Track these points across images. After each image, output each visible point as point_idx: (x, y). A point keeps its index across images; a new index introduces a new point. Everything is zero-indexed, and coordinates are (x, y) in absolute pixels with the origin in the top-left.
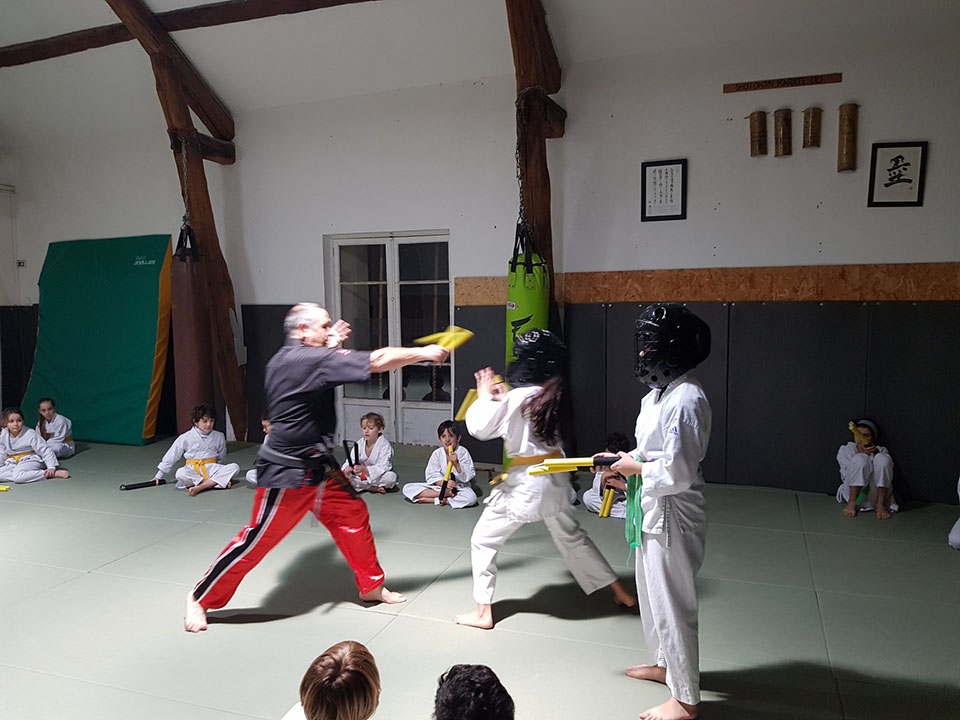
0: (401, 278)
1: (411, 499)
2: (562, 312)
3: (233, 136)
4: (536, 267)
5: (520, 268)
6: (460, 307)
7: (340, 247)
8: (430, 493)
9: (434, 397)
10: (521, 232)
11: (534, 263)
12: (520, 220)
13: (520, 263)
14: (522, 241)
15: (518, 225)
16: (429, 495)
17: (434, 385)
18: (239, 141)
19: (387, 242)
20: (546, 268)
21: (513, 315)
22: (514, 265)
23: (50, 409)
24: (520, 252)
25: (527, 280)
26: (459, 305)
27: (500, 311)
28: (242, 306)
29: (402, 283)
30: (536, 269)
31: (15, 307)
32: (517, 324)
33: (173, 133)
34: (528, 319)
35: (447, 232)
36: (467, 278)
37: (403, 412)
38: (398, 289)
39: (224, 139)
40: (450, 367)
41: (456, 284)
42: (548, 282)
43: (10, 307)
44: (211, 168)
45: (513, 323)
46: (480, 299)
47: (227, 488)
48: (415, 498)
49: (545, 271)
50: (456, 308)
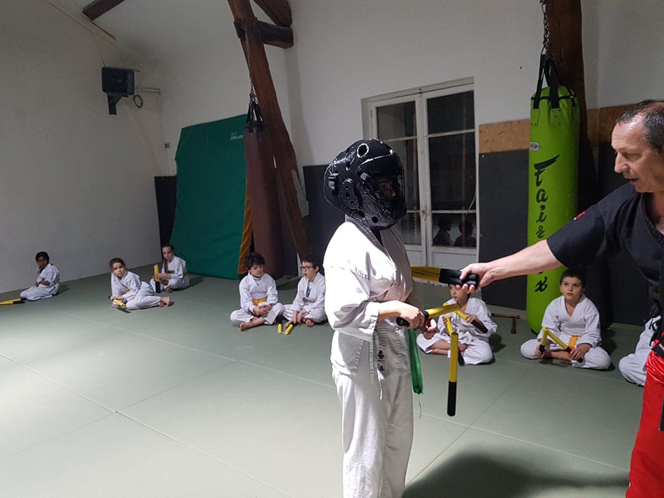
0: (430, 132)
1: (424, 350)
2: (596, 153)
3: (290, 22)
4: (563, 100)
5: (544, 104)
6: (483, 154)
7: (377, 108)
8: (444, 345)
9: (464, 242)
10: (545, 63)
11: (560, 95)
12: (545, 50)
13: (543, 98)
14: (546, 73)
15: (542, 56)
16: (442, 347)
17: (463, 231)
18: (295, 26)
19: (416, 98)
20: (576, 100)
21: (536, 157)
22: (536, 101)
23: (169, 252)
24: (545, 85)
25: (552, 116)
26: (483, 152)
27: (523, 155)
28: (304, 167)
29: (430, 136)
30: (563, 103)
31: (166, 177)
32: (540, 167)
33: (238, 25)
34: (553, 161)
35: (470, 81)
36: (491, 125)
37: (433, 256)
38: (426, 142)
39: (284, 26)
40: (475, 214)
41: (480, 132)
42: (577, 117)
43: (162, 177)
44: (272, 52)
45: (537, 166)
46: (505, 144)
47: (273, 324)
48: (429, 348)
49: (574, 105)
50: (480, 155)
